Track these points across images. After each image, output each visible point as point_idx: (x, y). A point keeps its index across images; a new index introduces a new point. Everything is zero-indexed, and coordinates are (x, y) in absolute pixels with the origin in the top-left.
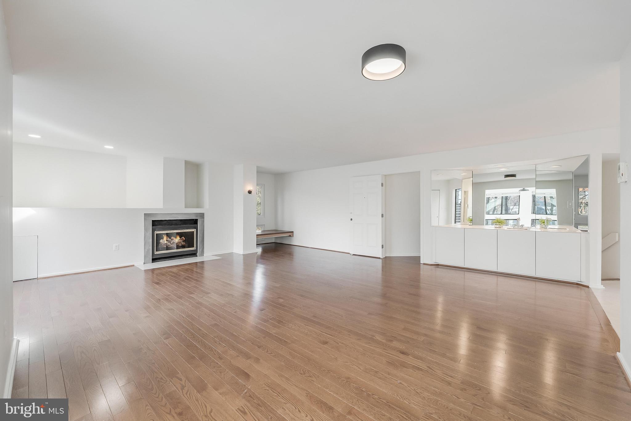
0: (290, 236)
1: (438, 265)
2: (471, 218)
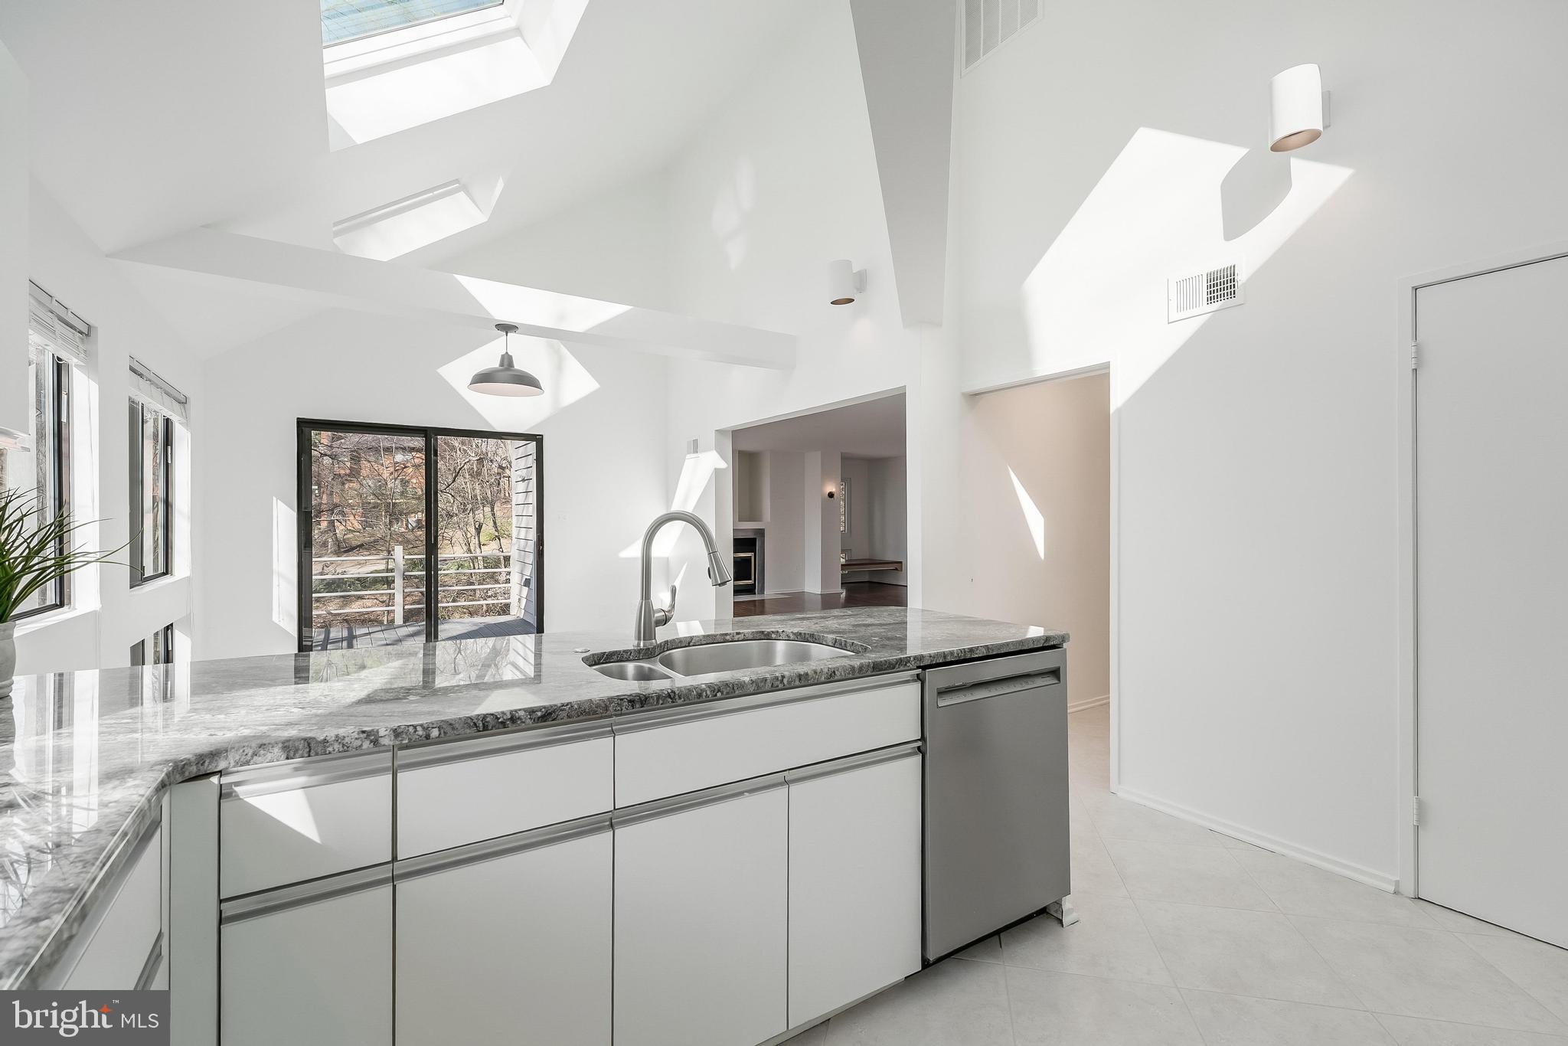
0: (896, 569)
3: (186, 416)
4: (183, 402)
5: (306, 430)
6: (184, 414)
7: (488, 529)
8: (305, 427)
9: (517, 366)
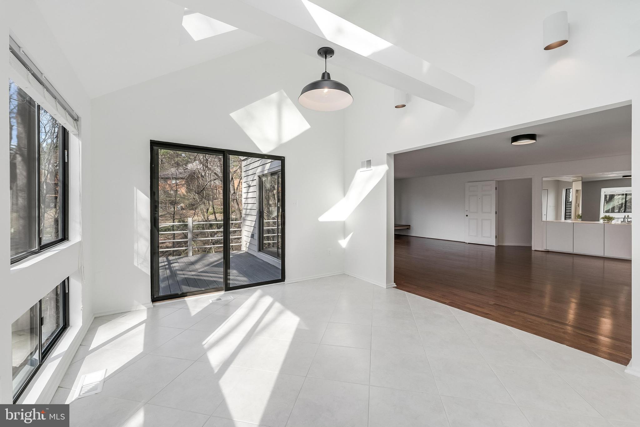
0: (408, 229)
1: (549, 252)
2: (581, 215)
3: (78, 128)
4: (76, 120)
5: (155, 148)
6: (76, 126)
7: (211, 210)
8: (155, 145)
9: (332, 78)
